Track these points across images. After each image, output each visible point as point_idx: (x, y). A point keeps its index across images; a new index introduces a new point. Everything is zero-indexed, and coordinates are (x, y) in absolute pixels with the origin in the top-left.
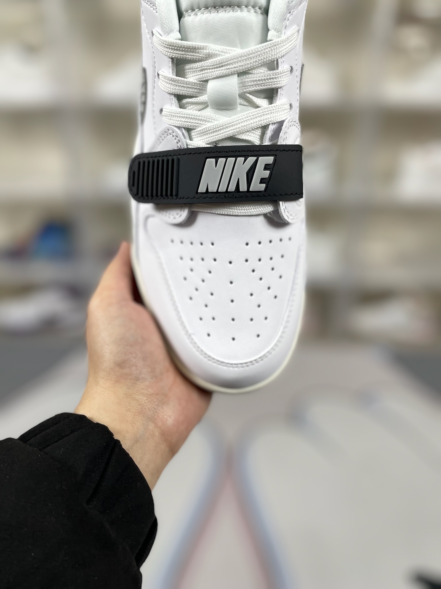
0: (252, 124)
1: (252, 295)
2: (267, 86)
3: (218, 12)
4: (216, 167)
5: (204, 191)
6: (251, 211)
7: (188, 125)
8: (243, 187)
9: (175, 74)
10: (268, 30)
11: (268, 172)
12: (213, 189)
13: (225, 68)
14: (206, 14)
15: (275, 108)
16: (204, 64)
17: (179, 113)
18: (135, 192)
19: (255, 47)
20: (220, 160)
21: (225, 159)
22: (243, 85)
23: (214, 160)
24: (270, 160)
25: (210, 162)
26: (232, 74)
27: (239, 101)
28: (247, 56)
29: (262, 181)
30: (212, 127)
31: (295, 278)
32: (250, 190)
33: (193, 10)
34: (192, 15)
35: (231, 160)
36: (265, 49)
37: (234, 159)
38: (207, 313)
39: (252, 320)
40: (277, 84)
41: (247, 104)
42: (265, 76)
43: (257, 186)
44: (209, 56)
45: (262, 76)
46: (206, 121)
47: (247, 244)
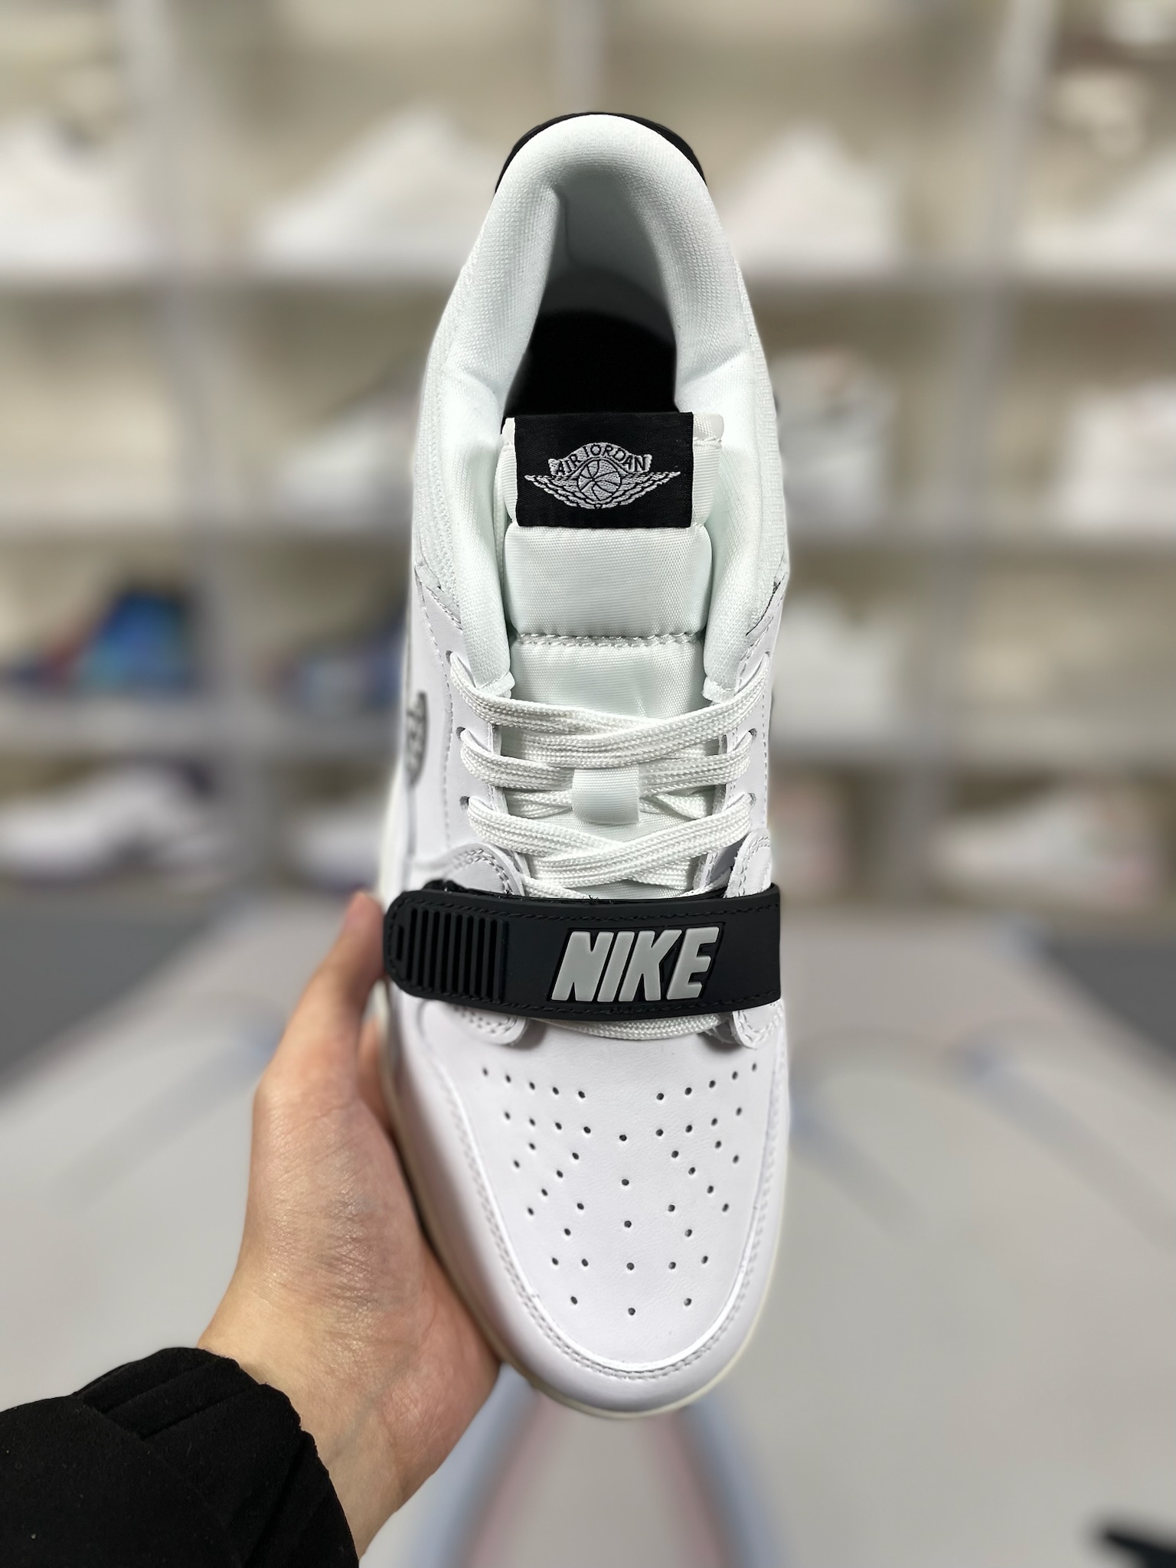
0: (669, 855)
1: (672, 1208)
2: (701, 781)
3: (596, 644)
4: (592, 949)
5: (566, 997)
6: (669, 1030)
7: (528, 850)
8: (653, 993)
9: (499, 750)
10: (703, 676)
11: (707, 959)
12: (585, 994)
13: (613, 754)
14: (570, 646)
15: (719, 823)
16: (564, 740)
17: (508, 824)
18: (403, 973)
19: (677, 719)
20: (602, 935)
21: (612, 934)
22: (651, 782)
23: (586, 935)
24: (711, 934)
25: (579, 938)
26: (626, 765)
27: (640, 806)
28: (663, 735)
29: (694, 978)
30: (582, 859)
31: (767, 1151)
32: (669, 997)
33: (542, 634)
34: (539, 643)
35: (625, 937)
36: (698, 723)
37: (632, 934)
38: (570, 1250)
39: (673, 1265)
40: (723, 778)
41: (658, 811)
42: (697, 767)
43: (682, 987)
44: (576, 730)
45: (692, 767)
46: (567, 845)
47: (661, 1097)
